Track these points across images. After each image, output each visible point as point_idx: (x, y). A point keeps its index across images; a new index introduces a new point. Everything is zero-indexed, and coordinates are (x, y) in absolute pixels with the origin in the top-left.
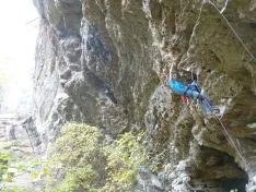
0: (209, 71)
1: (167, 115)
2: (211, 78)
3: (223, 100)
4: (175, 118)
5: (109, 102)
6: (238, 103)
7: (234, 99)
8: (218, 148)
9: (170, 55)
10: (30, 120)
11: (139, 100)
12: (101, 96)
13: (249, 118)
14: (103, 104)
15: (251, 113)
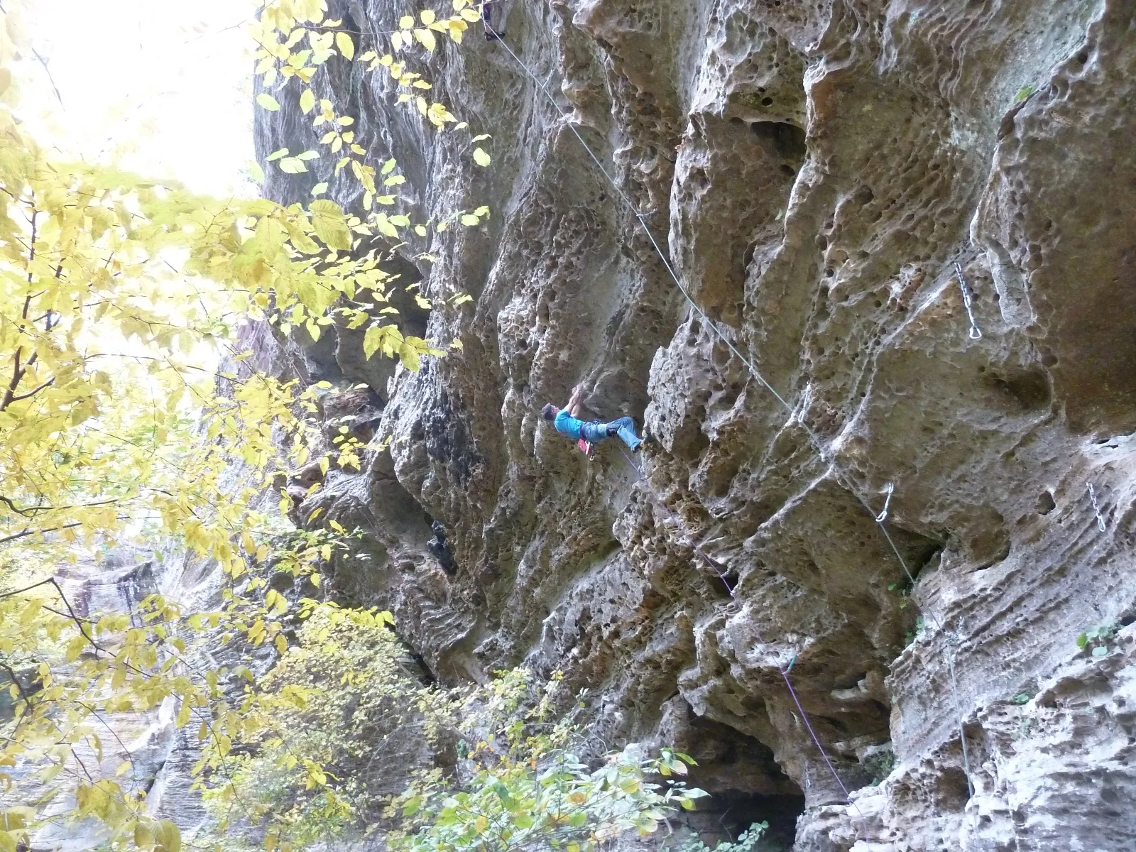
0: (772, 574)
1: (616, 634)
2: (775, 589)
3: (793, 638)
4: (639, 643)
5: (430, 566)
6: (826, 649)
7: (820, 641)
8: (738, 726)
9: (680, 519)
10: (145, 573)
11: (534, 582)
12: (407, 547)
13: (840, 678)
14: (410, 568)
15: (848, 672)
